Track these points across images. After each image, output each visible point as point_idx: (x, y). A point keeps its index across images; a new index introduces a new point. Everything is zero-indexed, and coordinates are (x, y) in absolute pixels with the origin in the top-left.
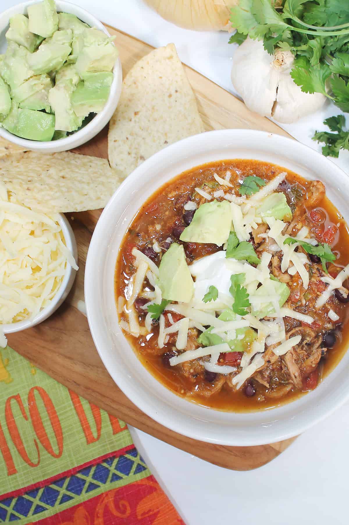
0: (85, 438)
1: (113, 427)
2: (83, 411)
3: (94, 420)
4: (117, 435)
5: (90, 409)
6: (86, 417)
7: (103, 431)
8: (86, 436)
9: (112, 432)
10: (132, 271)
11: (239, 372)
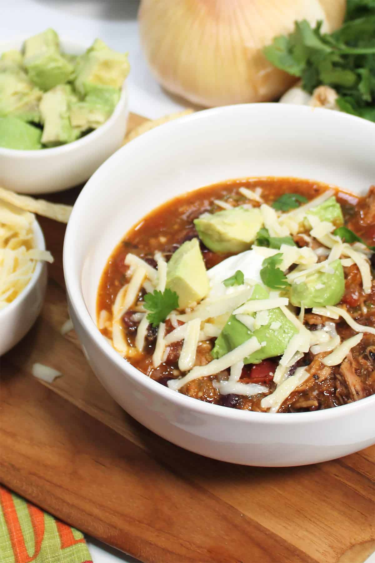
0: (13, 557)
1: (61, 540)
2: (16, 520)
3: (32, 530)
4: (68, 550)
5: (29, 515)
6: (20, 527)
7: (45, 543)
8: (16, 555)
9: (60, 546)
10: (125, 281)
11: (271, 393)
